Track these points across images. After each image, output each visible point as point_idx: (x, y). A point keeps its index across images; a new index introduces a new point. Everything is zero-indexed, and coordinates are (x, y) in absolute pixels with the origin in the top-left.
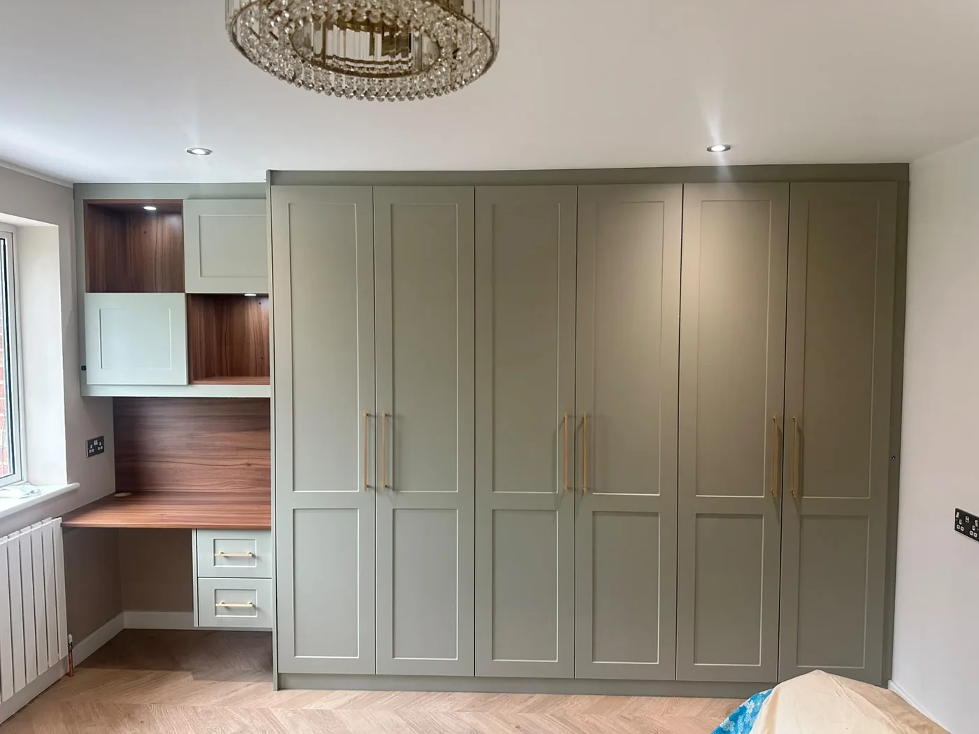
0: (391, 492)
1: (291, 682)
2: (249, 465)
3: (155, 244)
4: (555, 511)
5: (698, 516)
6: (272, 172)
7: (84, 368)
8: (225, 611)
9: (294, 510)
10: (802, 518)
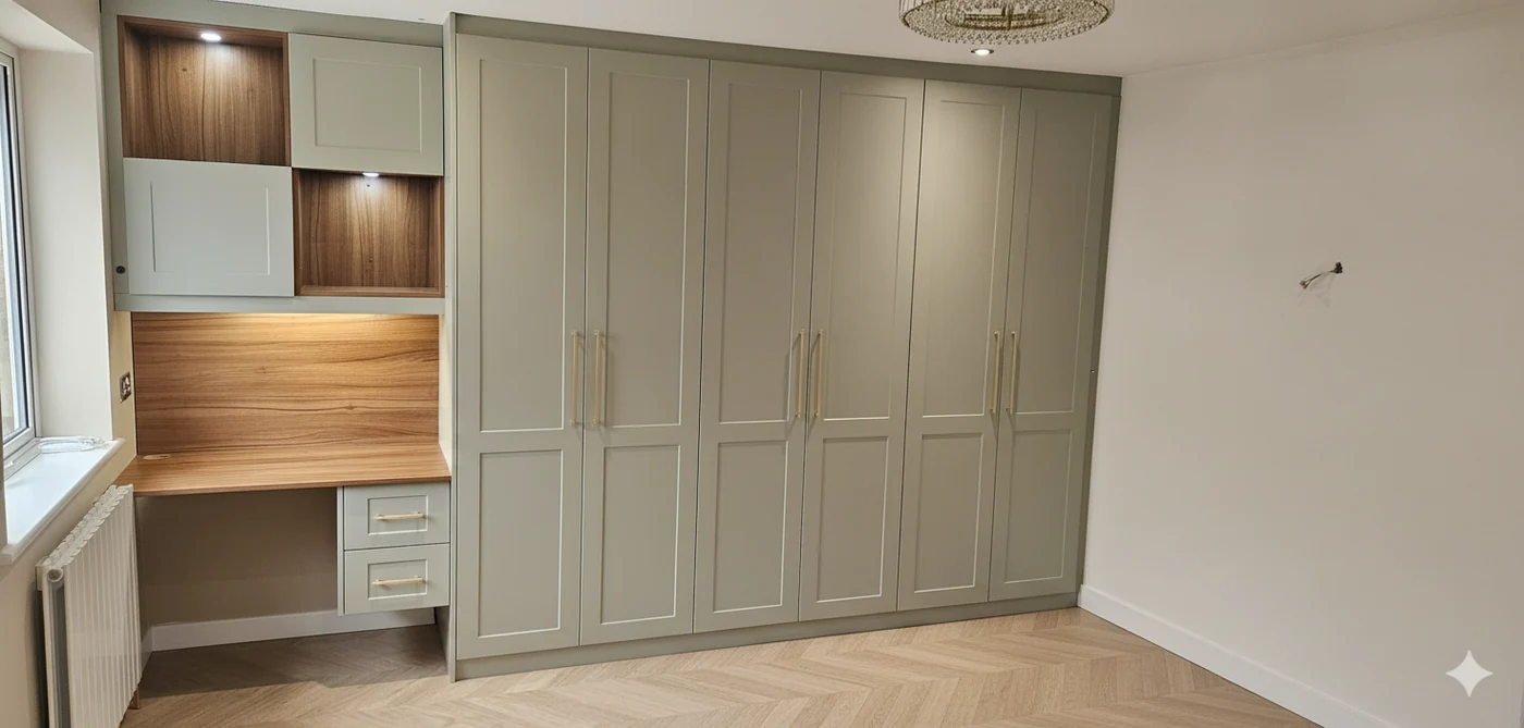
0: (602, 428)
1: (468, 669)
2: (351, 408)
3: (201, 89)
4: (785, 441)
5: (924, 437)
6: (457, 15)
7: (121, 270)
8: (382, 590)
9: (481, 454)
10: (1015, 433)
